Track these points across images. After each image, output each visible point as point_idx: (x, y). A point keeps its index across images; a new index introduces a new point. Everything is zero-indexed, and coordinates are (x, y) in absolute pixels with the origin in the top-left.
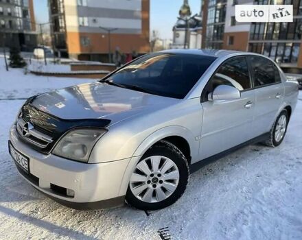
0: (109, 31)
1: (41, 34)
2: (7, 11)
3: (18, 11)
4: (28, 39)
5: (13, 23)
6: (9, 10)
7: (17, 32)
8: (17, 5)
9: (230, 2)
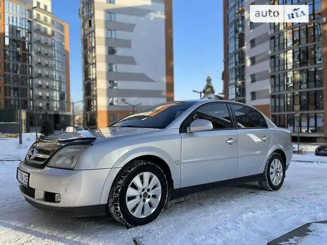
1: (74, 116)
2: (46, 94)
3: (56, 95)
4: (62, 119)
5: (50, 105)
6: (48, 94)
7: (53, 113)
8: (56, 90)
9: (248, 80)
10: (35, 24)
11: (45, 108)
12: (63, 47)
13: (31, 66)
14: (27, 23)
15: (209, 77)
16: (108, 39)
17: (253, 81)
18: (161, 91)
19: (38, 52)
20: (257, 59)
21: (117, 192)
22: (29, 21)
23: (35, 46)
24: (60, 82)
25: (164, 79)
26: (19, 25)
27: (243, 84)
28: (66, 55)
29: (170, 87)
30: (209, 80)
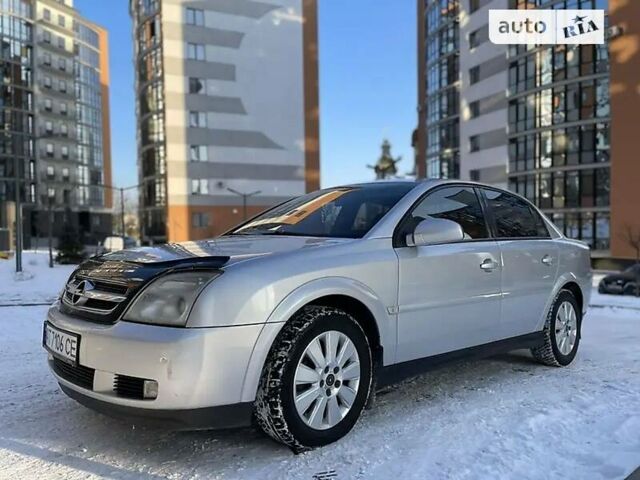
0: (245, 196)
1: (123, 214)
2: (62, 172)
3: (83, 173)
4: (96, 222)
5: (72, 194)
6: (65, 172)
7: (77, 209)
8: (82, 164)
9: (465, 147)
10: (40, 30)
11: (61, 200)
12: (95, 77)
13: (32, 116)
14: (24, 27)
15: (386, 142)
16: (188, 63)
17: (475, 149)
18: (295, 168)
19: (46, 86)
20: (482, 107)
21: (275, 375)
22: (28, 24)
23: (39, 75)
24: (91, 147)
25: (301, 144)
26: (6, 32)
27: (456, 154)
28: (102, 93)
29: (313, 160)
30: (386, 148)
